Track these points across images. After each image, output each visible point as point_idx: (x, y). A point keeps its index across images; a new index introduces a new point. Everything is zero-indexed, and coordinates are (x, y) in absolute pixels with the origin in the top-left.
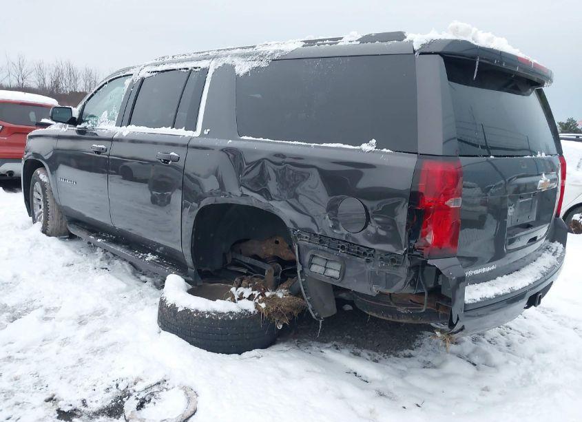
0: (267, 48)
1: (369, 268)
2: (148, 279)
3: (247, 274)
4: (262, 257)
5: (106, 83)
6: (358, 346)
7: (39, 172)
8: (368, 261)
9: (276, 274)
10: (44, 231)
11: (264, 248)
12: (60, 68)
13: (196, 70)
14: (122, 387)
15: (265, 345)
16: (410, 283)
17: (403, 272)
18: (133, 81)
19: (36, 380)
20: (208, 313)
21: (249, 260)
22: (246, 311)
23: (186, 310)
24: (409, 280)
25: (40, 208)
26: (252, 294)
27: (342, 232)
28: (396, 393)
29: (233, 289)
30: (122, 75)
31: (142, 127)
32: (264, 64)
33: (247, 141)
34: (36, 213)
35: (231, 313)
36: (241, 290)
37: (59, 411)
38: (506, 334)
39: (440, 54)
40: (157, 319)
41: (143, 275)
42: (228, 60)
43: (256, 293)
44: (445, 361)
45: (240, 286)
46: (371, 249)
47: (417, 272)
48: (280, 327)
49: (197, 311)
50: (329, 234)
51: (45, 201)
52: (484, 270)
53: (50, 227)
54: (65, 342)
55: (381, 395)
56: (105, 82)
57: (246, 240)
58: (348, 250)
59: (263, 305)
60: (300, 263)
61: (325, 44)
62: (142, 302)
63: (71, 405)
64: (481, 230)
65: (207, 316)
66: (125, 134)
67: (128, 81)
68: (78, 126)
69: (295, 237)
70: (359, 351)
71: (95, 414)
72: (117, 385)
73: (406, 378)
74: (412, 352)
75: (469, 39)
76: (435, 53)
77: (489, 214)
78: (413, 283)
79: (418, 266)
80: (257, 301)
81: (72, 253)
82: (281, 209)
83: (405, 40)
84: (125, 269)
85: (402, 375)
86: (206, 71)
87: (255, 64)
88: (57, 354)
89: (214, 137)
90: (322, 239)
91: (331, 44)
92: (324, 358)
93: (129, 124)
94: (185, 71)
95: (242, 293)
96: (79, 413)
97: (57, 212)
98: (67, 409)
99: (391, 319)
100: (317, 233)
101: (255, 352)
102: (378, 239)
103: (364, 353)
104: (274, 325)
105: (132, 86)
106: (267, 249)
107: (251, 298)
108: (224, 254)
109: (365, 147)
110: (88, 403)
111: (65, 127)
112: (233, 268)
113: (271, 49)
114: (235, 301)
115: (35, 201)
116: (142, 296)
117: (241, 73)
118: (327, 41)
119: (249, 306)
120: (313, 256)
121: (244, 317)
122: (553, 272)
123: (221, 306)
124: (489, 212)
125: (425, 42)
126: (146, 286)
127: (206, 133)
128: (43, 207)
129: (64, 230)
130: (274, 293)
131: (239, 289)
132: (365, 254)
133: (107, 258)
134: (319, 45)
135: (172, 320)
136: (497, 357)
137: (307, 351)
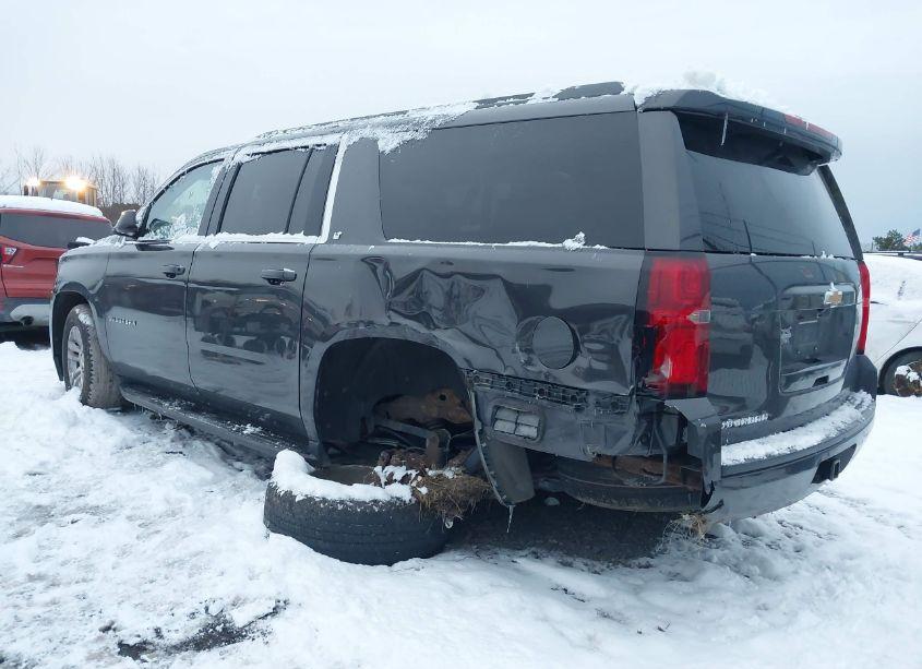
0: (425, 113)
1: (581, 419)
2: (246, 466)
3: (399, 448)
4: (421, 421)
5: (183, 174)
6: (569, 554)
7: (77, 311)
8: (578, 409)
9: (442, 445)
10: (84, 401)
11: (423, 407)
12: (99, 168)
13: (321, 148)
14: (214, 610)
15: (428, 552)
16: (641, 439)
17: (630, 422)
18: (224, 168)
19: (84, 603)
20: (342, 502)
21: (400, 427)
22: (398, 499)
23: (309, 499)
24: (639, 435)
25: (78, 365)
26: (407, 475)
27: (538, 368)
28: (627, 614)
29: (378, 469)
30: (207, 160)
31: (238, 235)
32: (420, 136)
33: (397, 246)
34: (72, 374)
35: (376, 502)
36: (389, 469)
37: (120, 644)
38: (793, 534)
39: (672, 110)
40: (262, 517)
41: (238, 460)
42: (367, 133)
43: (413, 473)
44: (701, 571)
45: (388, 464)
46: (582, 390)
47: (650, 423)
48: (449, 525)
49: (324, 500)
50: (521, 374)
51: (87, 355)
52: (749, 420)
53: (93, 394)
54: (124, 552)
55: (605, 616)
56: (181, 172)
57: (396, 397)
58: (549, 394)
59: (424, 490)
60: (480, 419)
61: (508, 104)
62: (238, 497)
63: (139, 636)
64: (745, 371)
65: (340, 507)
66: (212, 245)
67: (216, 170)
68: (140, 239)
69: (471, 382)
70: (570, 560)
71: (175, 647)
72: (207, 609)
73: (643, 595)
74: (652, 561)
75: (713, 89)
76: (666, 109)
77: (756, 346)
78: (646, 439)
79: (652, 413)
80: (414, 484)
81: (128, 432)
82: (449, 341)
83: (622, 93)
84: (210, 453)
85: (637, 591)
86: (335, 148)
87: (408, 137)
88: (113, 568)
89: (348, 243)
90: (511, 382)
91: (517, 103)
92: (518, 571)
93: (219, 231)
94: (303, 150)
95: (392, 474)
96: (151, 647)
97: (104, 369)
98: (132, 642)
99: (617, 507)
100: (502, 373)
101: (413, 562)
102: (591, 375)
103: (579, 562)
104: (440, 523)
105: (223, 175)
106: (428, 408)
107: (405, 480)
108: (363, 420)
109: (569, 244)
110: (164, 633)
111: (120, 241)
112: (378, 441)
113: (430, 115)
114: (381, 486)
115: (70, 356)
116: (237, 488)
117: (388, 150)
118: (512, 100)
119: (403, 492)
120: (498, 408)
121: (395, 507)
122: (855, 430)
123: (361, 492)
124: (756, 342)
125: (650, 95)
126: (242, 476)
127: (336, 237)
128: (82, 364)
129: (114, 397)
130: (440, 472)
131: (386, 468)
132: (574, 399)
133: (182, 438)
134: (499, 105)
135: (285, 516)
136: (780, 564)
137: (491, 560)
